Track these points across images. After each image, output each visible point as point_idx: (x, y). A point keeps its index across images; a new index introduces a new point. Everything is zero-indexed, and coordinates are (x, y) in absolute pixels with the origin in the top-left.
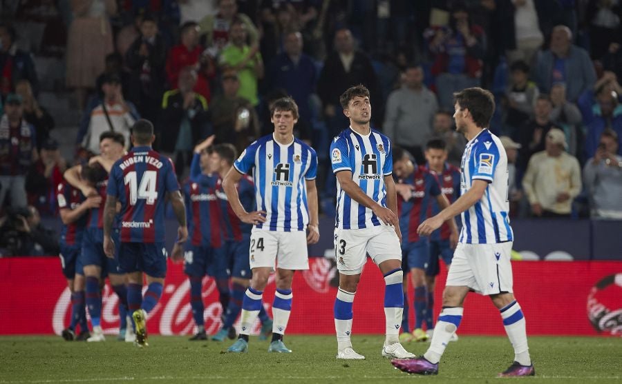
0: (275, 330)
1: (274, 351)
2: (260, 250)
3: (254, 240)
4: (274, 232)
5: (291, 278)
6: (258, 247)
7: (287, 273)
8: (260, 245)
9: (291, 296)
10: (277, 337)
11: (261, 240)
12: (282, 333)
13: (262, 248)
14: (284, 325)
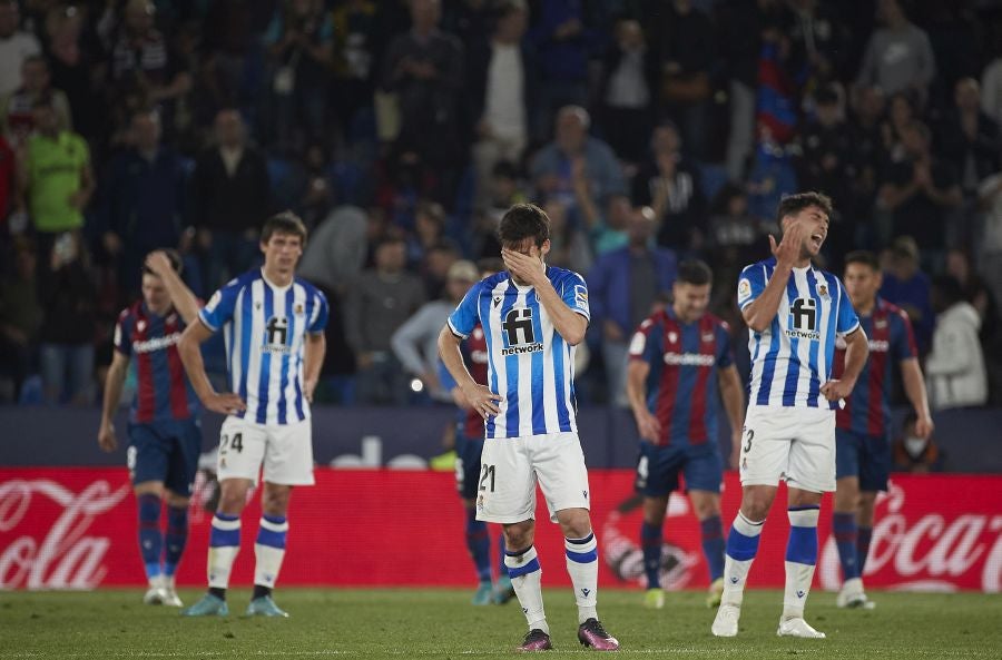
0: (259, 580)
1: (258, 613)
2: (236, 451)
3: (227, 437)
4: (261, 426)
5: (285, 499)
6: (233, 446)
7: (280, 490)
8: (236, 443)
9: (284, 527)
10: (262, 592)
11: (239, 436)
12: (270, 585)
13: (240, 448)
14: (274, 572)
